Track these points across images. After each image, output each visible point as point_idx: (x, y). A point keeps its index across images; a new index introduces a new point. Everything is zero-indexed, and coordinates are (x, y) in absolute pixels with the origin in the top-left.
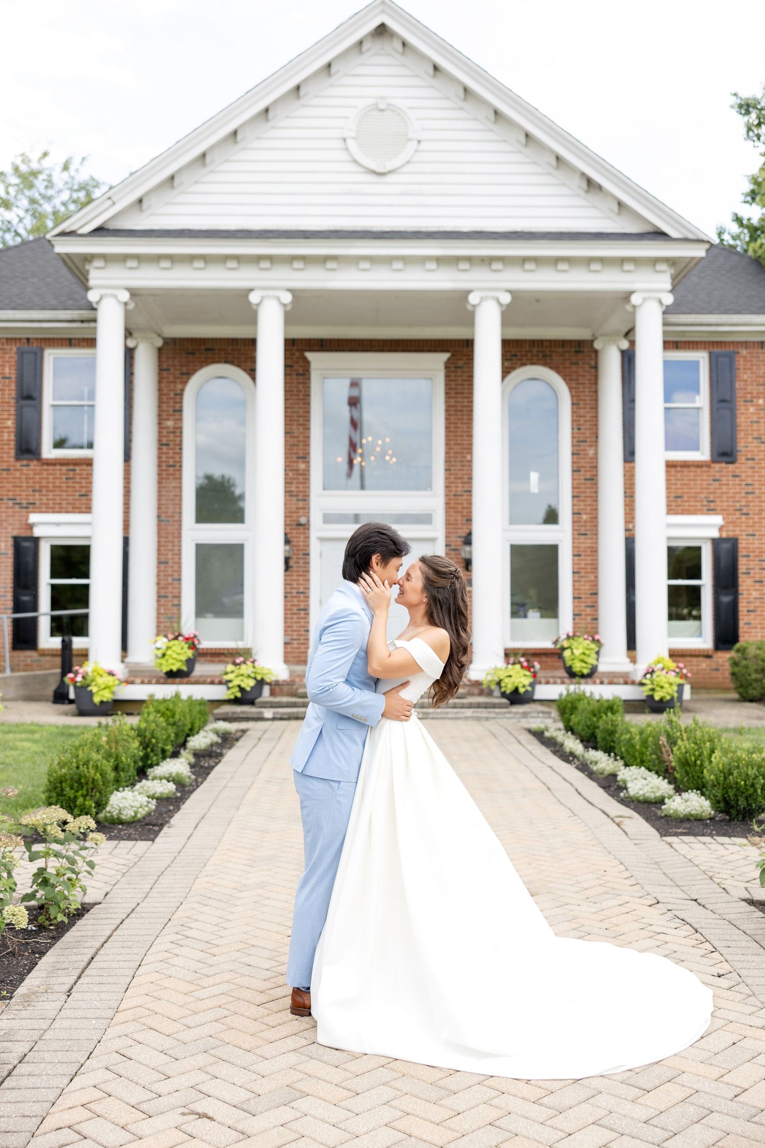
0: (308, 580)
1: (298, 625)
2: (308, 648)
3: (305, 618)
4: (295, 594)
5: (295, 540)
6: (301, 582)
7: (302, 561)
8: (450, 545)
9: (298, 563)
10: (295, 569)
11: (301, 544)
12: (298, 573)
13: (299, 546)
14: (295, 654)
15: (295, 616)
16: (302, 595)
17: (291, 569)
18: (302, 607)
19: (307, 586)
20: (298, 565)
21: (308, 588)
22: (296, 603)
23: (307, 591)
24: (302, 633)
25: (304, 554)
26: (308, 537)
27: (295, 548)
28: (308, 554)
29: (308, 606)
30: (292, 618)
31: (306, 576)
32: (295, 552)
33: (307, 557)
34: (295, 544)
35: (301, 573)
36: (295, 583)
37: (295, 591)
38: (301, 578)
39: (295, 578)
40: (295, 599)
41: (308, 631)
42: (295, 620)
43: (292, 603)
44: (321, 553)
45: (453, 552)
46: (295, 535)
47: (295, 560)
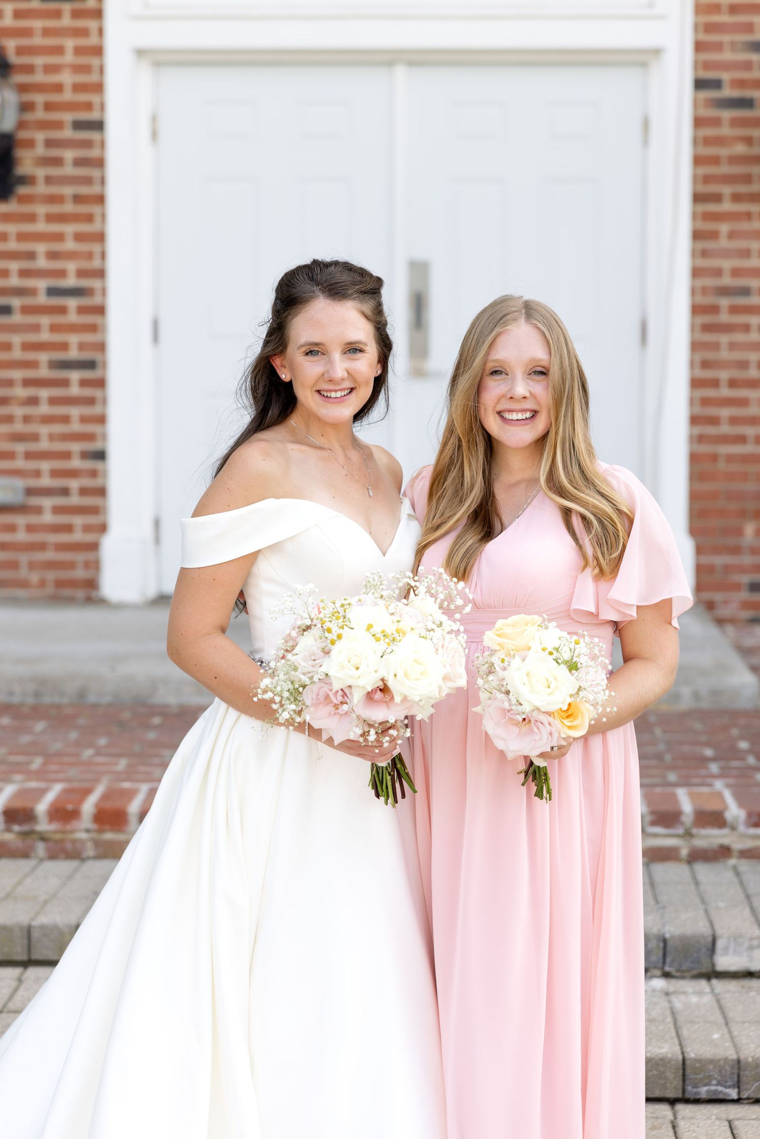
0: (100, 237)
1: (58, 428)
2: (103, 528)
3: (91, 401)
4: (42, 299)
5: (39, 61)
6: (70, 245)
7: (69, 155)
8: (716, 84)
9: (57, 162)
10: (41, 189)
11: (67, 78)
12: (56, 209)
13: (58, 88)
14: (50, 555)
15: (44, 393)
16: (72, 303)
17: (22, 190)
18: (74, 354)
19: (96, 263)
20: (54, 171)
21: (101, 274)
22: (45, 336)
23: (95, 283)
24: (76, 463)
25: (78, 125)
26: (98, 51)
27: (39, 99)
28: (99, 126)
29: (101, 347)
30: (33, 401)
31: (89, 218)
32: (40, 114)
33: (94, 136)
34: (39, 77)
35: (69, 208)
36: (41, 248)
37: (42, 284)
38: (69, 229)
39: (41, 226)
40: (45, 321)
41: (101, 455)
42: (44, 409)
43: (32, 337)
44: (154, 119)
45: (727, 114)
46: (38, 40)
47: (40, 150)
